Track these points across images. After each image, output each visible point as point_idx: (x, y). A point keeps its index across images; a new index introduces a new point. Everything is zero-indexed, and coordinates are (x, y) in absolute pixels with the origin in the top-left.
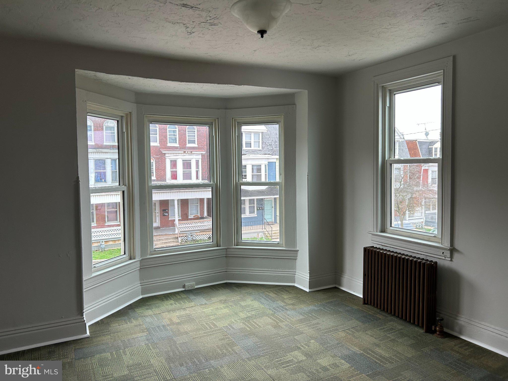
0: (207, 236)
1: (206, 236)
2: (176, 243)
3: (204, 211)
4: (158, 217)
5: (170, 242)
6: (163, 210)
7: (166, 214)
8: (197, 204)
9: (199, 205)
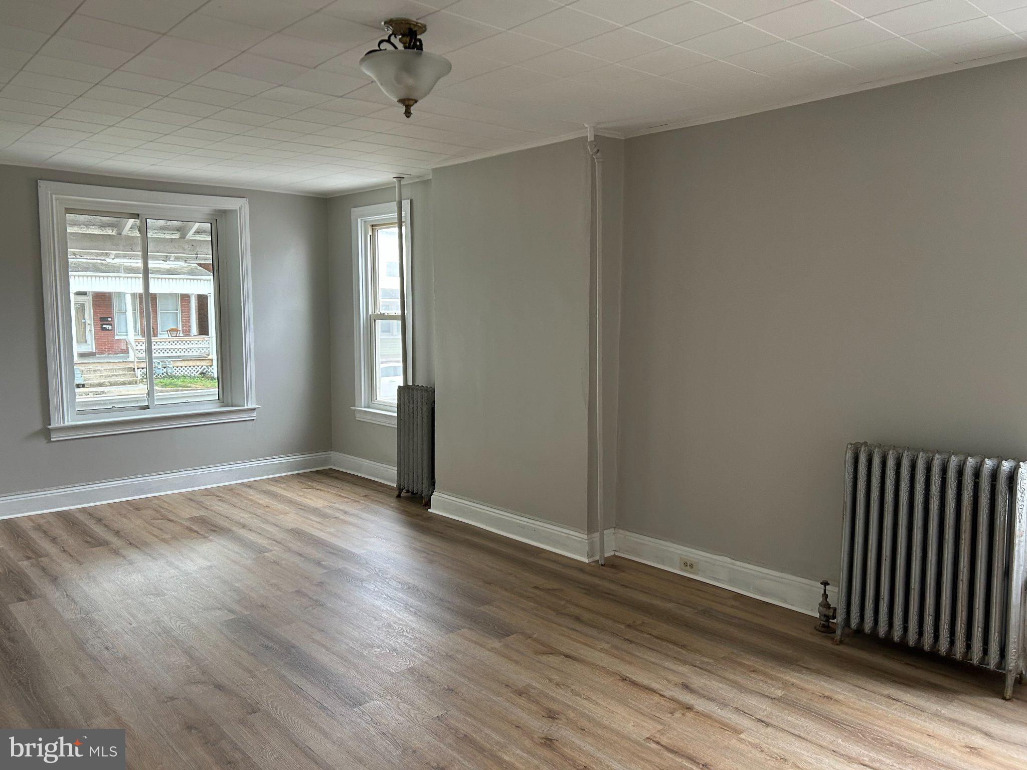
0: (197, 370)
1: (194, 369)
2: (131, 377)
3: (190, 326)
4: (91, 333)
5: (117, 375)
6: (101, 318)
7: (107, 327)
8: (176, 311)
9: (179, 312)
